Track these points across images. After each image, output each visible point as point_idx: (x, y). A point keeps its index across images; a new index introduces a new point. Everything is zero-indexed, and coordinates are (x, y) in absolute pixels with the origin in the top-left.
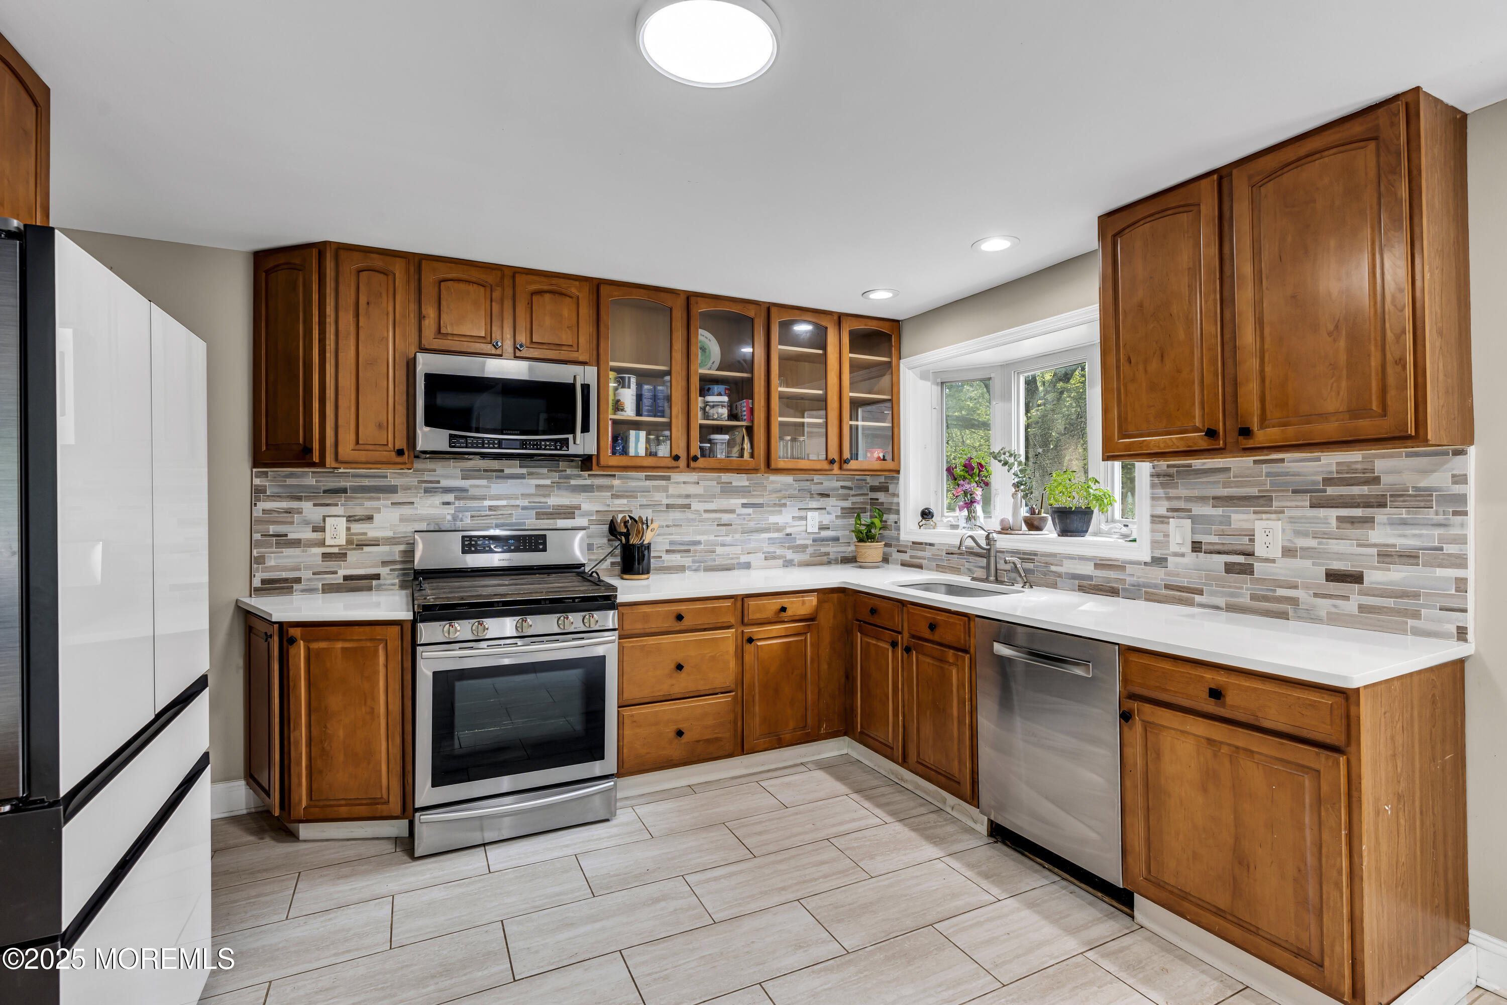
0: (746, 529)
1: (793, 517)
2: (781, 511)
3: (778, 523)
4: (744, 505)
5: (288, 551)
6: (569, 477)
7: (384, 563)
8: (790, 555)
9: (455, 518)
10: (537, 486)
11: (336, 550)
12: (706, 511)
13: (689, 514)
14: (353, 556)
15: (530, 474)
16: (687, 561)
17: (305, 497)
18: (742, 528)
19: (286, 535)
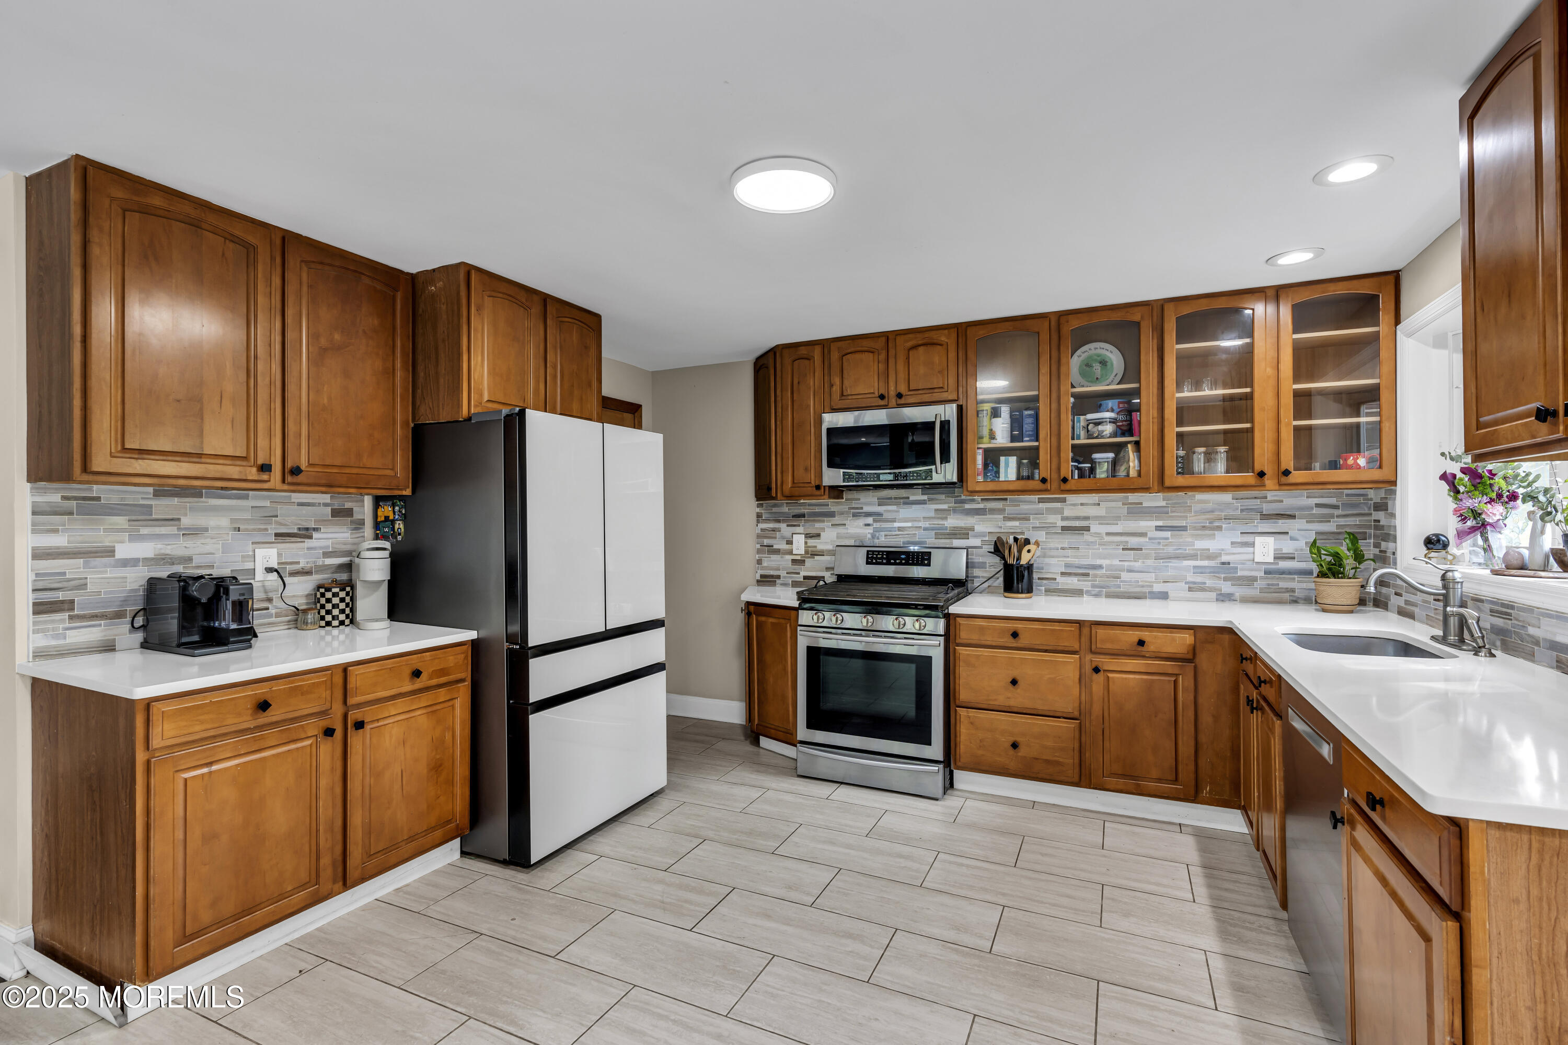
0: (1161, 555)
1: (1232, 543)
2: (1214, 535)
3: (1209, 550)
4: (1158, 528)
5: (774, 557)
6: (963, 502)
7: (828, 569)
8: (1227, 587)
9: (873, 537)
10: (936, 510)
11: (799, 558)
12: (1108, 534)
13: (1087, 537)
14: (809, 562)
15: (930, 500)
16: (1085, 585)
17: (783, 520)
18: (1155, 553)
19: (772, 546)
